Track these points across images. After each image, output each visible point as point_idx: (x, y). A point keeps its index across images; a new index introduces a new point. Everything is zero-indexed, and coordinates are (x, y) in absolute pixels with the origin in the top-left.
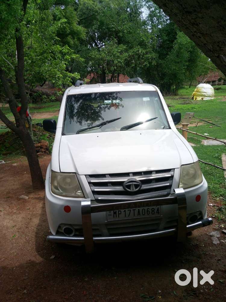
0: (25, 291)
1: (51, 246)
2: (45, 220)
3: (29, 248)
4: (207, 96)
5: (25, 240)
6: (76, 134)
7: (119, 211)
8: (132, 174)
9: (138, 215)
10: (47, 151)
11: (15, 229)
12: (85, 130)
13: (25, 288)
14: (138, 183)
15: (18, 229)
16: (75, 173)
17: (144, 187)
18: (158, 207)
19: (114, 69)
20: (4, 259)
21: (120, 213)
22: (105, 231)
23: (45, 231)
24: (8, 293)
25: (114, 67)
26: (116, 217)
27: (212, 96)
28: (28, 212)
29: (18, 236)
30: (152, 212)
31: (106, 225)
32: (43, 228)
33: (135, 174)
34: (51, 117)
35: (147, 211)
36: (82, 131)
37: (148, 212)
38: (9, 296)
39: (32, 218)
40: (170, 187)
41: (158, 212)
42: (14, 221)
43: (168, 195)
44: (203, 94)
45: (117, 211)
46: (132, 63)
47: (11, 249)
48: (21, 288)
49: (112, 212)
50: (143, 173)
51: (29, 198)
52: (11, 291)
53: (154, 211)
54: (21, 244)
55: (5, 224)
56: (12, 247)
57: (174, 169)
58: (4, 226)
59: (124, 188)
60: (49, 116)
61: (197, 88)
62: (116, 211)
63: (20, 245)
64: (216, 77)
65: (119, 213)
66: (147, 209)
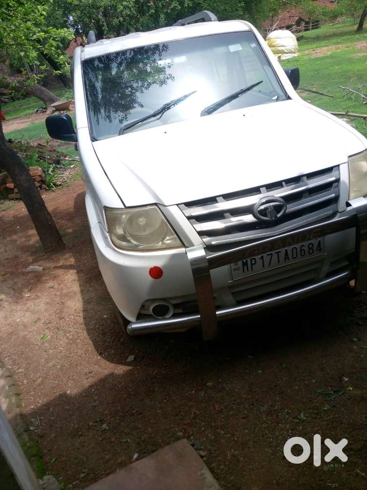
0: (105, 426)
1: (119, 340)
2: (88, 299)
3: (80, 352)
4: (286, 51)
5: (66, 341)
6: (119, 135)
7: (251, 260)
8: (264, 188)
9: (285, 260)
10: (44, 186)
11: (40, 324)
12: (133, 125)
13: (102, 421)
14: (280, 202)
15: (45, 324)
16: (156, 204)
17: (292, 208)
18: (320, 239)
19: (119, 22)
20: (40, 379)
21: (253, 263)
22: (230, 298)
23: (97, 318)
24: (74, 436)
25: (117, 18)
26: (248, 270)
27: (295, 50)
28: (52, 292)
29: (52, 336)
30: (309, 251)
31: (231, 287)
32: (90, 314)
33: (270, 187)
34: (26, 127)
35: (301, 250)
36: (129, 128)
37: (303, 252)
38: (79, 440)
39: (64, 301)
40: (336, 200)
41: (319, 248)
42: (33, 312)
43: (334, 215)
44: (280, 48)
45: (249, 260)
46: (149, 7)
47: (47, 361)
48: (94, 423)
49: (240, 263)
50: (284, 183)
51: (44, 269)
52: (79, 432)
53: (312, 248)
54: (62, 348)
55: (18, 320)
56: (47, 356)
57: (338, 166)
58: (17, 325)
59: (254, 216)
60: (21, 124)
61: (269, 40)
62: (247, 261)
63: (61, 350)
64: (292, 19)
65: (251, 262)
66: (301, 247)
